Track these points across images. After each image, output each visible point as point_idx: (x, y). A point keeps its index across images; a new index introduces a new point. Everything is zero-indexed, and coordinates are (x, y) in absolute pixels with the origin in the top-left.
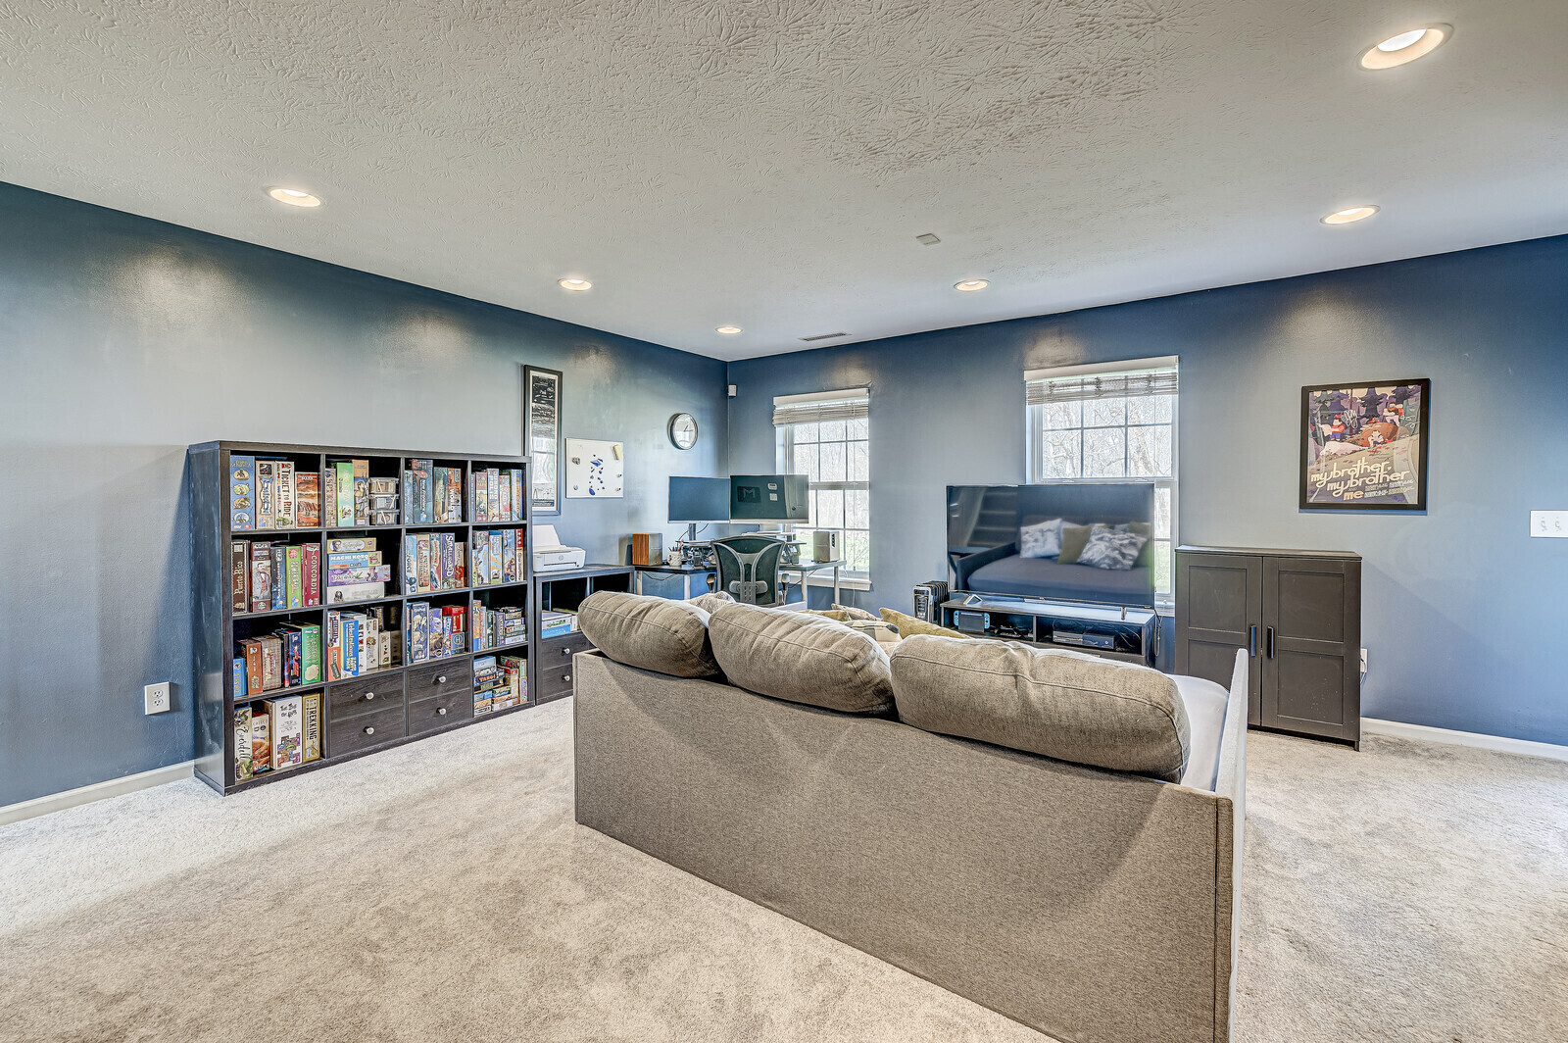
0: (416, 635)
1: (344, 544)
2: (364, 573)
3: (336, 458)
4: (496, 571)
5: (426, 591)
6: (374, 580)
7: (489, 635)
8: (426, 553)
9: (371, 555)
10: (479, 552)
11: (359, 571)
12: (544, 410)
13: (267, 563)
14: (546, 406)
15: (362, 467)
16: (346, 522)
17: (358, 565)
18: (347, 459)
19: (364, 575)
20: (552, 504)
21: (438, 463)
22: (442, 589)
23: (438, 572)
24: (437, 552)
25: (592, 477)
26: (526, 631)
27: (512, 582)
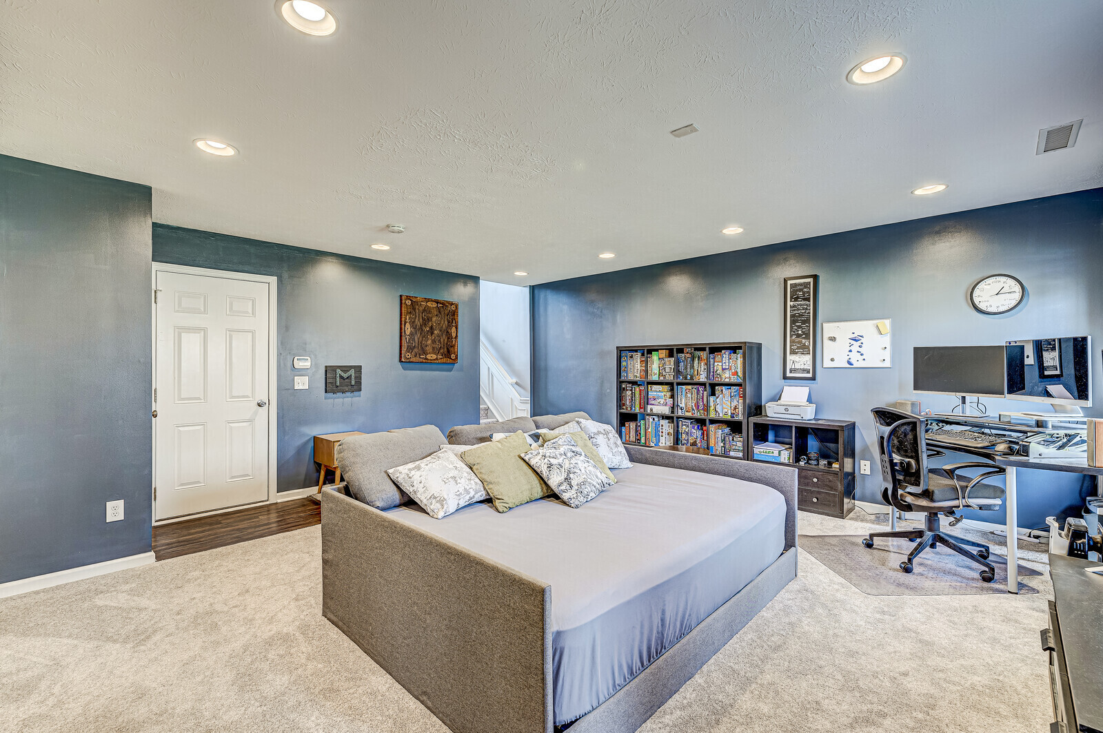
0: (684, 436)
1: (655, 387)
2: (662, 401)
3: (651, 351)
4: (726, 410)
5: (689, 414)
6: (666, 405)
7: (722, 447)
8: (689, 395)
9: (665, 393)
10: (717, 398)
11: (660, 400)
12: (801, 305)
13: (630, 392)
14: (803, 302)
15: (663, 353)
16: (655, 378)
17: (659, 397)
18: (657, 350)
19: (662, 402)
20: (808, 372)
21: (696, 349)
22: (697, 415)
23: (695, 406)
24: (695, 395)
25: (850, 351)
26: (743, 450)
27: (736, 419)
